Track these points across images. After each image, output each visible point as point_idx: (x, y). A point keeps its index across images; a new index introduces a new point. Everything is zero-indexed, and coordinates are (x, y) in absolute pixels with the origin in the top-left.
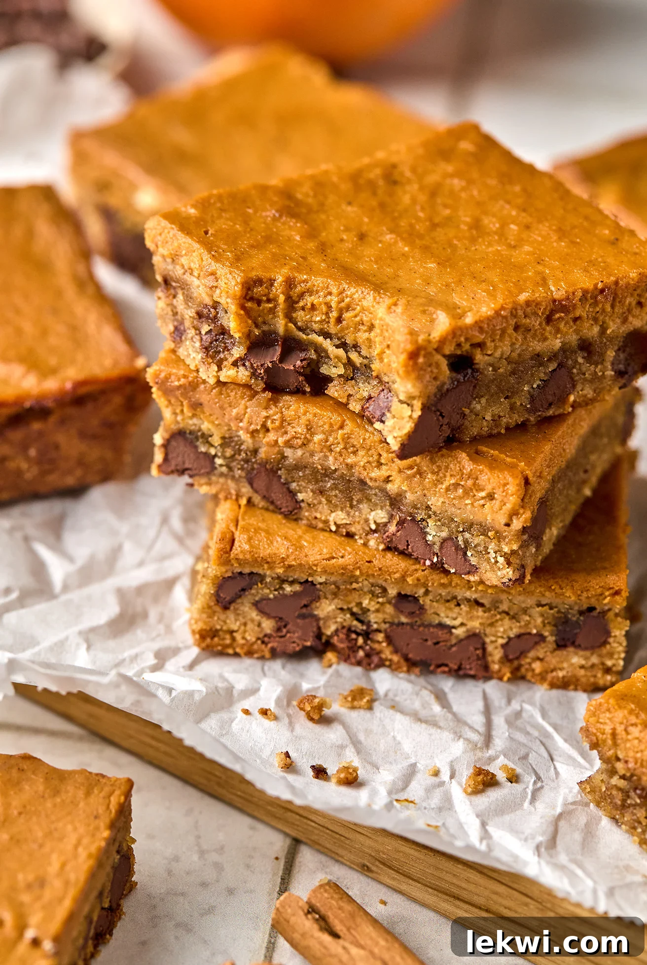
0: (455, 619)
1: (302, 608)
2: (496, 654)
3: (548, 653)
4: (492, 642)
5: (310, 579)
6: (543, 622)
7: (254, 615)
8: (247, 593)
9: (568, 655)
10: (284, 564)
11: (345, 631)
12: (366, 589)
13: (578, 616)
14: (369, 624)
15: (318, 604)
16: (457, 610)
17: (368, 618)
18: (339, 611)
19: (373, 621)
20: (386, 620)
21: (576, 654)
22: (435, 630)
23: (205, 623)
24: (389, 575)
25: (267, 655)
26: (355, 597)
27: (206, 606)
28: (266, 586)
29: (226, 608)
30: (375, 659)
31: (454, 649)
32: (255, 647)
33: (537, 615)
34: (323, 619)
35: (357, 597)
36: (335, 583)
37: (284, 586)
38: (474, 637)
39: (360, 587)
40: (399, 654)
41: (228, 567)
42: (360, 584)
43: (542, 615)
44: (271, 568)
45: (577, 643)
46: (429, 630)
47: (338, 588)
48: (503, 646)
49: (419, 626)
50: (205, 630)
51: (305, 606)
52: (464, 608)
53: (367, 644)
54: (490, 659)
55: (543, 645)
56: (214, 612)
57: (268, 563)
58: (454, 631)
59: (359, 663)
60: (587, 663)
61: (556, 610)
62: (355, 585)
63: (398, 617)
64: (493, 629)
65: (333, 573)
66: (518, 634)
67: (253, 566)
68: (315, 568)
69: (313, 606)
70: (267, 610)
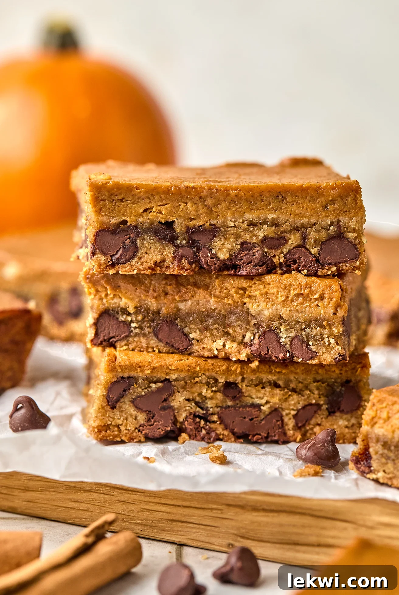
0: (262, 398)
1: (163, 402)
2: (290, 423)
3: (324, 419)
4: (287, 415)
5: (167, 378)
6: (319, 394)
7: (132, 411)
8: (127, 392)
9: (336, 420)
10: (151, 367)
11: (192, 416)
12: (204, 381)
13: (340, 387)
14: (207, 409)
15: (173, 398)
16: (263, 391)
17: (207, 405)
18: (187, 402)
19: (209, 406)
20: (218, 405)
21: (341, 418)
22: (250, 409)
23: (100, 420)
24: (219, 368)
25: (143, 439)
26: (196, 389)
27: (100, 407)
28: (139, 386)
29: (113, 408)
30: (213, 434)
31: (263, 422)
32: (134, 434)
33: (315, 389)
34: (177, 408)
35: (198, 388)
36: (184, 379)
37: (151, 385)
38: (276, 411)
39: (200, 380)
40: (228, 430)
41: (114, 373)
42: (200, 378)
43: (318, 389)
44: (142, 371)
45: (341, 409)
46: (246, 409)
47: (186, 383)
48: (295, 416)
49: (240, 408)
50: (101, 426)
51: (165, 400)
52: (268, 389)
53: (207, 425)
54: (286, 427)
55: (320, 413)
56: (106, 411)
57: (140, 367)
58: (262, 407)
59: (203, 439)
60: (349, 424)
61: (326, 383)
62: (197, 379)
63: (226, 402)
64: (287, 403)
65: (182, 371)
66: (303, 405)
67: (130, 370)
68: (170, 368)
69: (170, 399)
70: (140, 406)
